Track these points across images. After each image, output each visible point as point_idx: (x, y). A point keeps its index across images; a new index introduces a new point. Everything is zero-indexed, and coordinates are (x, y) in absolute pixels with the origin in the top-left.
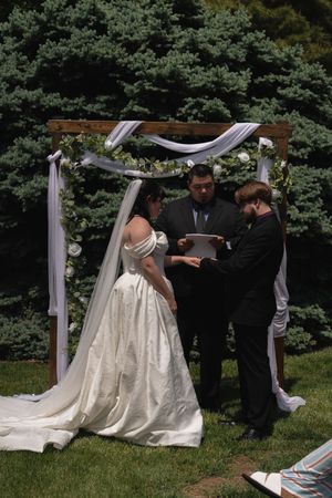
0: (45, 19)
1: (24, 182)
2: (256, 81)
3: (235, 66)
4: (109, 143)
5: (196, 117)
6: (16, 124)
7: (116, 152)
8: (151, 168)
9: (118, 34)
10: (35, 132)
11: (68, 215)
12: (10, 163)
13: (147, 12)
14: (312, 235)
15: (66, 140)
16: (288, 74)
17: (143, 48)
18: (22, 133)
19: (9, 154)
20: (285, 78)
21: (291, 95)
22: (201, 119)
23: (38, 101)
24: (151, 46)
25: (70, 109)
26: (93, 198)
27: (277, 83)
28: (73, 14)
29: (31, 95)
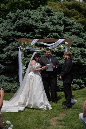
0: (17, 15)
1: (13, 52)
2: (65, 28)
3: (60, 25)
4: (32, 44)
5: (51, 37)
6: (11, 39)
7: (33, 46)
8: (41, 49)
9: (34, 18)
10: (15, 41)
11: (23, 60)
13: (40, 13)
14: (78, 63)
15: (22, 43)
16: (73, 26)
17: (39, 21)
18: (12, 41)
19: (9, 46)
20: (72, 27)
21: (73, 31)
22: (53, 38)
23: (16, 34)
24: (41, 21)
25: (23, 36)
26: (29, 56)
27: (70, 28)
28: (23, 13)
29: (14, 33)
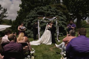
3: (54, 12)
7: (44, 20)
8: (47, 21)
15: (39, 19)
21: (59, 15)
28: (40, 8)
29: (37, 15)
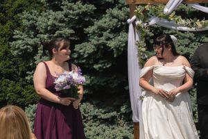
4: (167, 10)
7: (171, 16)
8: (195, 25)
10: (120, 5)
11: (142, 57)
12: (105, 25)
15: (138, 9)
19: (103, 20)
